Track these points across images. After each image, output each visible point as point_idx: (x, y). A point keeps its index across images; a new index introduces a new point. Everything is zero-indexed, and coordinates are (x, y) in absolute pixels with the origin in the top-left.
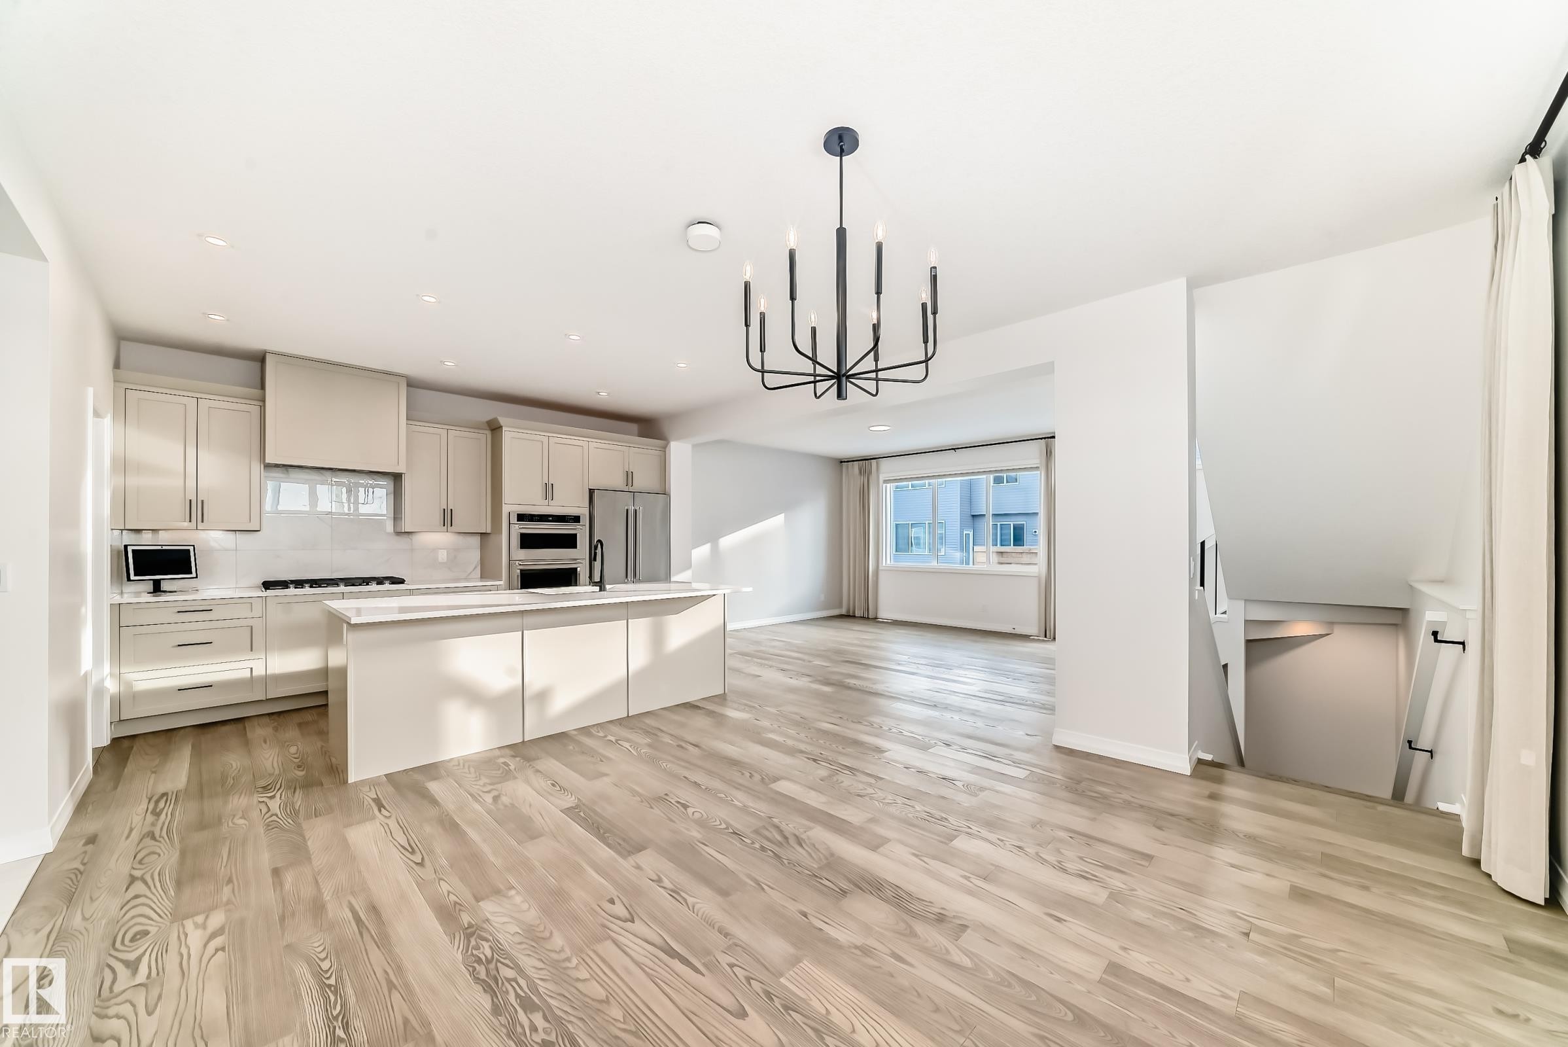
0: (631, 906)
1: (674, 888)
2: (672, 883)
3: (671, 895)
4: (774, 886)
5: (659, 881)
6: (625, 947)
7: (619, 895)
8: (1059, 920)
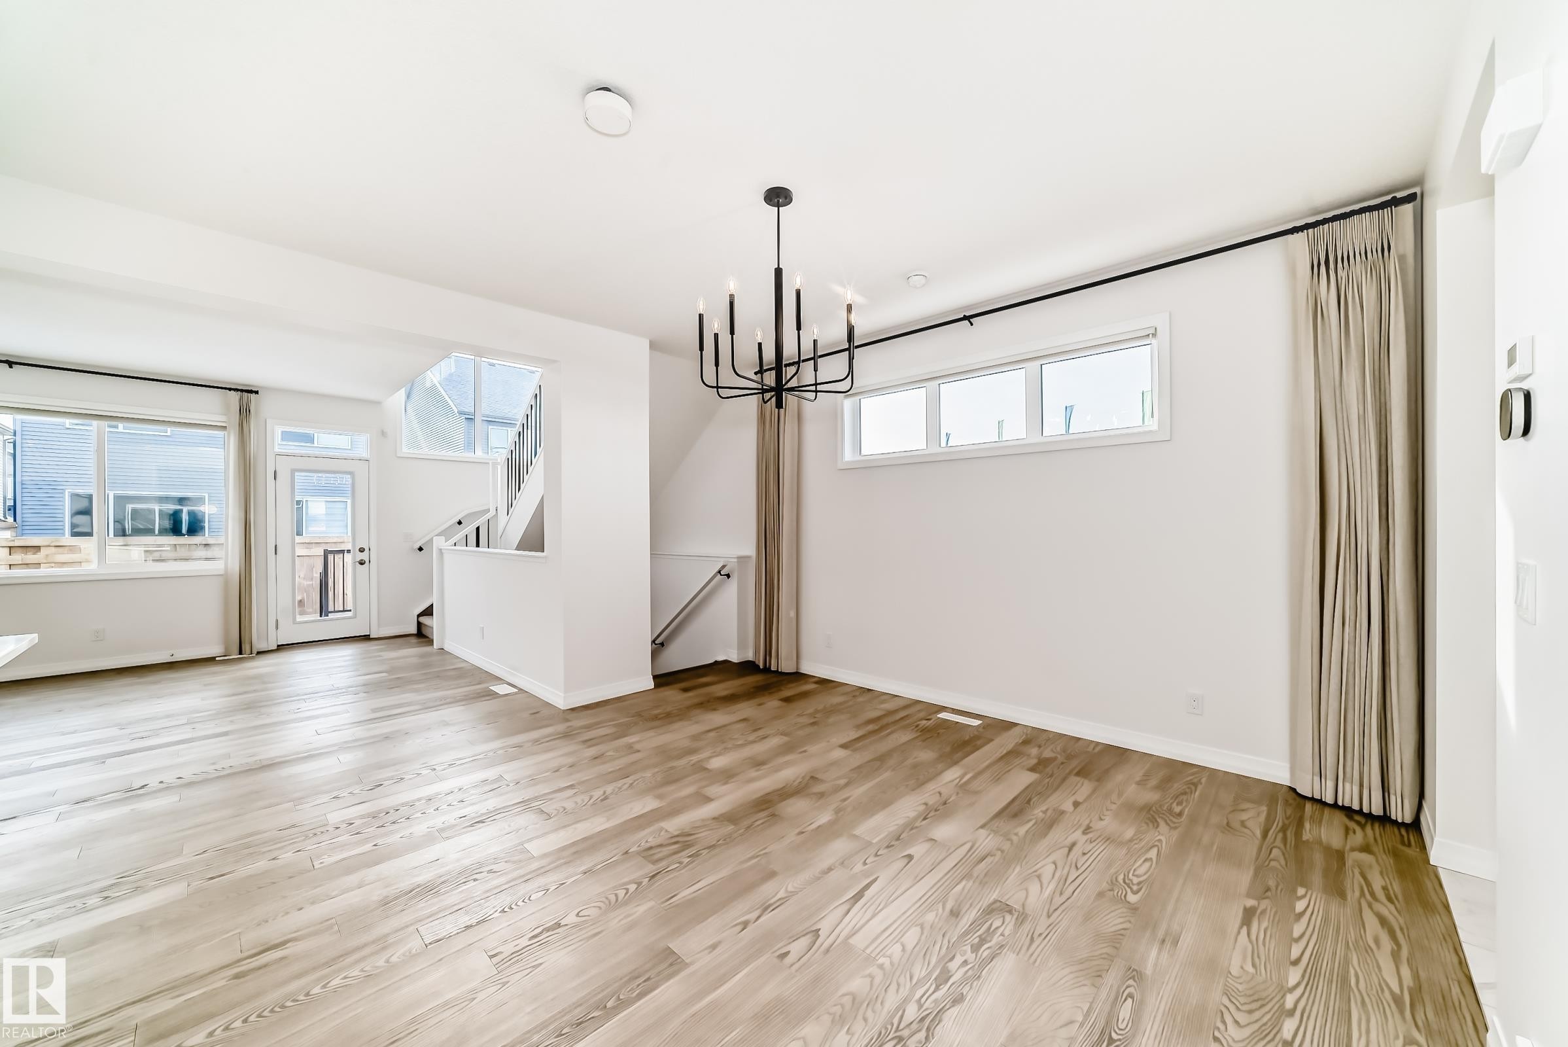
0: (790, 938)
1: (762, 908)
2: (753, 911)
3: (773, 910)
4: (765, 846)
5: (745, 925)
6: (856, 927)
7: (772, 951)
8: (805, 751)
